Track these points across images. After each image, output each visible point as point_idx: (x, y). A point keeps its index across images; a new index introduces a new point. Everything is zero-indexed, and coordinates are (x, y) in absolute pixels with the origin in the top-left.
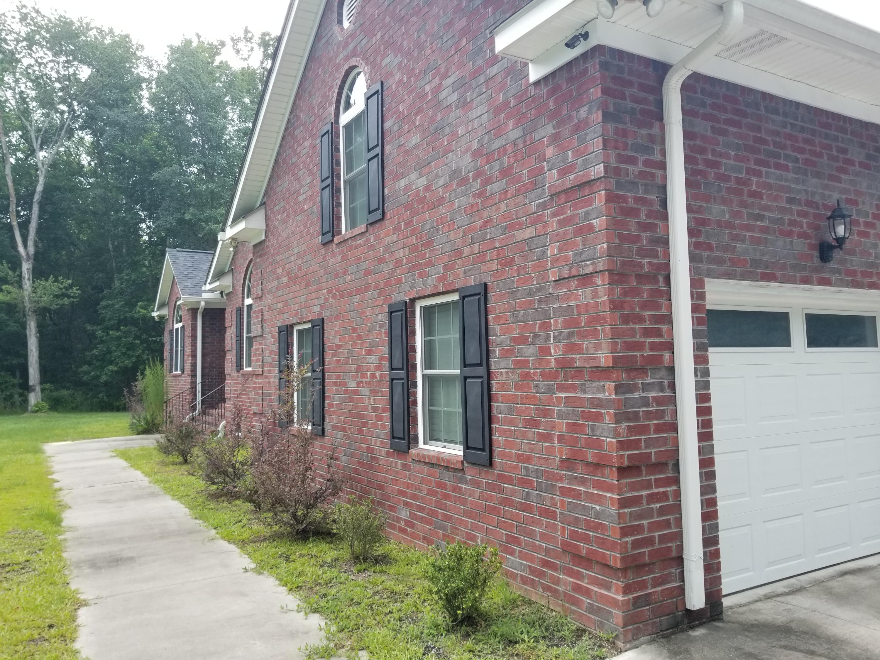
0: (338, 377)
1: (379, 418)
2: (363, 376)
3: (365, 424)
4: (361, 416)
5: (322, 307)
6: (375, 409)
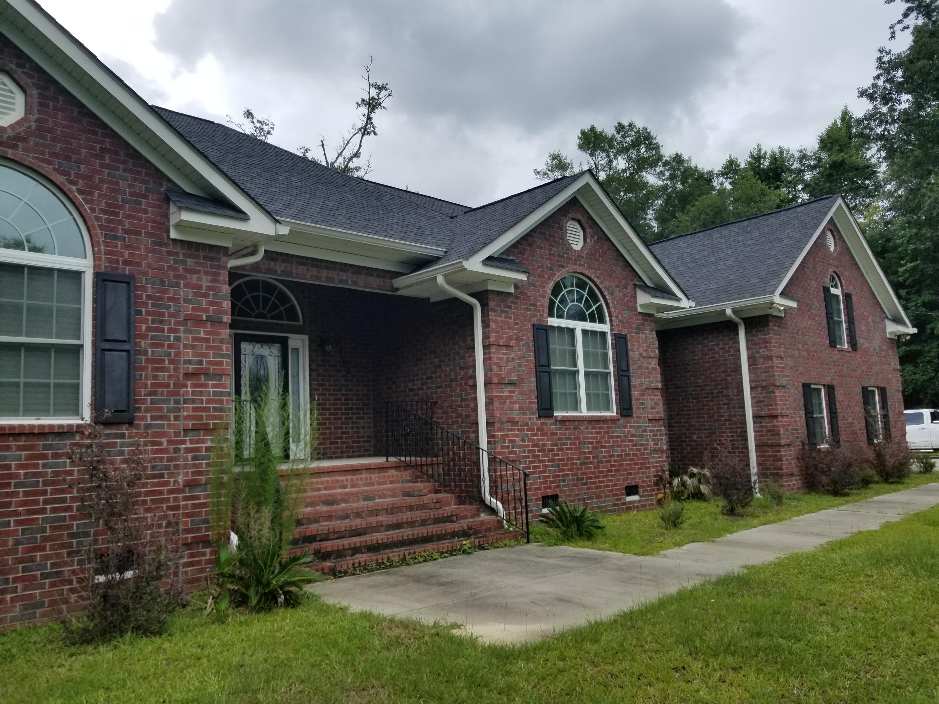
0: (843, 416)
1: (862, 433)
2: (855, 416)
3: (858, 437)
4: (855, 434)
5: (832, 379)
6: (860, 430)
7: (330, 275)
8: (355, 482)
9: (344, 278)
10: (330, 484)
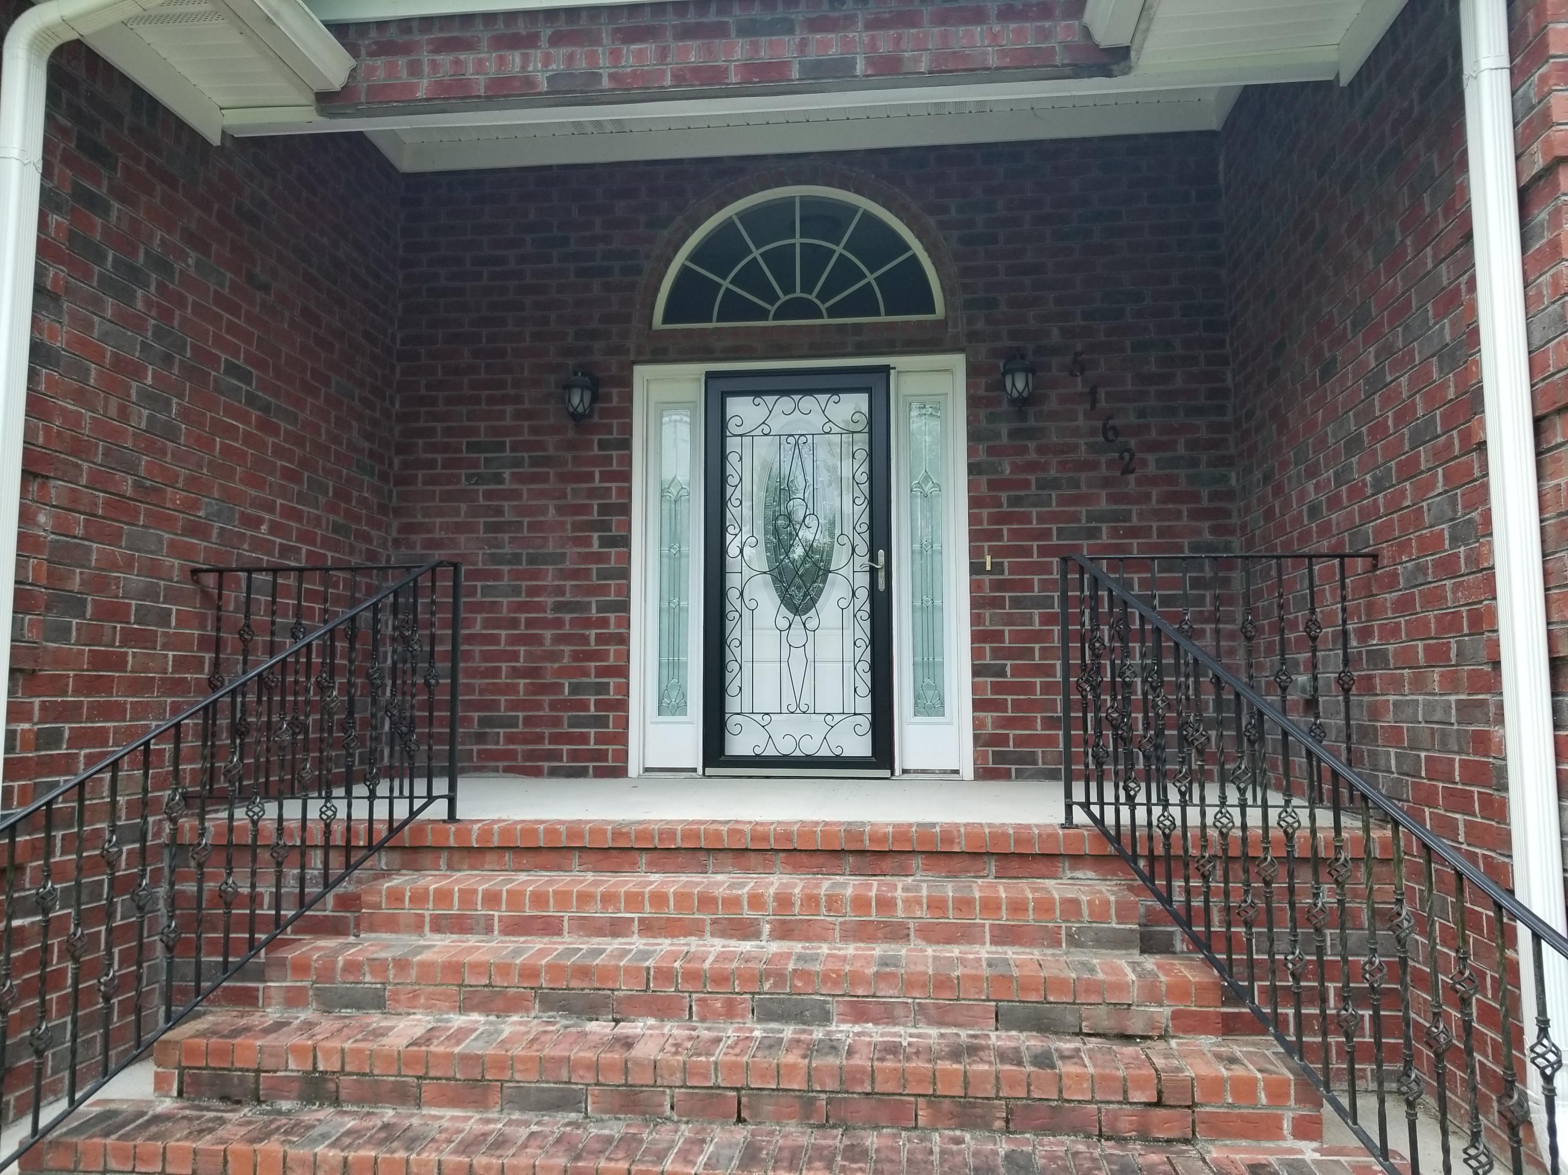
7: (764, 55)
8: (798, 913)
9: (834, 52)
10: (671, 912)
